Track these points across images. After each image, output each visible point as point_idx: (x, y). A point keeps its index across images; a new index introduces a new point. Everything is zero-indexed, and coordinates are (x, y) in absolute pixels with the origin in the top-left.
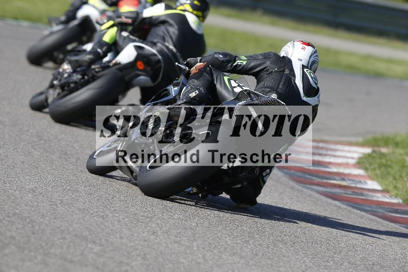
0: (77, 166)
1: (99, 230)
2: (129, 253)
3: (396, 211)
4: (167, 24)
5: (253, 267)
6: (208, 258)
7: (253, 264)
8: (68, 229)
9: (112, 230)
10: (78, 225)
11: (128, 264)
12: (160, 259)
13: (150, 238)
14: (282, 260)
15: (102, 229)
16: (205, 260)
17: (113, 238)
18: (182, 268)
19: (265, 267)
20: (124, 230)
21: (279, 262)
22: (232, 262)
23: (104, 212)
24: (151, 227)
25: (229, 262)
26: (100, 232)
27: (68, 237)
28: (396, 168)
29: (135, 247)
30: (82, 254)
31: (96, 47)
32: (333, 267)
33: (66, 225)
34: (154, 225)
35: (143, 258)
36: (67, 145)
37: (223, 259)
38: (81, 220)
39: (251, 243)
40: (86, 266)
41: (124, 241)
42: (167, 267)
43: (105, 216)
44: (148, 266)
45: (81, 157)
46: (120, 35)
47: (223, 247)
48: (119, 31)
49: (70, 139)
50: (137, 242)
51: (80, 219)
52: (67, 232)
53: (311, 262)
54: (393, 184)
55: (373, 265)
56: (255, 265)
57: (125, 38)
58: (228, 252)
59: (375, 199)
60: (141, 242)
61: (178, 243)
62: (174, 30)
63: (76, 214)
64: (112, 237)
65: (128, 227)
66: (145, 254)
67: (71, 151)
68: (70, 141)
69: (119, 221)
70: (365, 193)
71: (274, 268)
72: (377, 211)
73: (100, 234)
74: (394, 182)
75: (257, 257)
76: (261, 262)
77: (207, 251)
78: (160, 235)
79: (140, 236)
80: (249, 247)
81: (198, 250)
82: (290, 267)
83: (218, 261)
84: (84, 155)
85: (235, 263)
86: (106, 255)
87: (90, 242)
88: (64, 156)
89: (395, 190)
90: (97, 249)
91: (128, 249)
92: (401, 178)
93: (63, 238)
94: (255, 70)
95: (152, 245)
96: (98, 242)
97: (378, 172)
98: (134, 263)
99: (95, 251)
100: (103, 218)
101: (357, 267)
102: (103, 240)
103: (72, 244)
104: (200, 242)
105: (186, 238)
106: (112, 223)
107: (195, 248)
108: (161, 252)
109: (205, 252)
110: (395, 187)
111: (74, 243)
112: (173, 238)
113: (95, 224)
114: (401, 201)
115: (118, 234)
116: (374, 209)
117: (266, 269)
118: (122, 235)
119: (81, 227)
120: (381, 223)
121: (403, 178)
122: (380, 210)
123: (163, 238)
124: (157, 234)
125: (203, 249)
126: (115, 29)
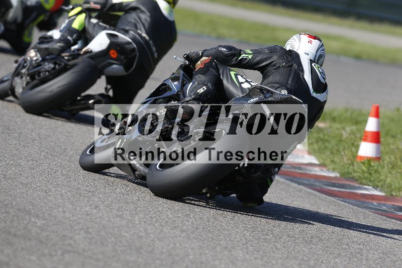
0: (20, 141)
1: (43, 204)
2: (72, 227)
3: (334, 185)
4: (138, 11)
5: (194, 241)
6: (149, 231)
7: (193, 237)
8: (12, 203)
9: (54, 204)
10: (22, 199)
11: (71, 238)
12: (103, 233)
13: (92, 211)
14: (223, 233)
15: (45, 203)
16: (147, 234)
17: (56, 213)
18: (124, 242)
19: (206, 241)
20: (67, 204)
21: (220, 236)
22: (174, 236)
23: (47, 186)
24: (94, 201)
25: (170, 235)
26: (44, 206)
27: (11, 211)
28: (333, 142)
29: (78, 221)
30: (25, 228)
31: (66, 35)
32: (273, 241)
33: (10, 199)
34: (96, 199)
35: (86, 232)
36: (10, 120)
37: (165, 232)
38: (25, 194)
39: (192, 217)
40: (30, 239)
41: (67, 215)
42: (109, 240)
43: (47, 191)
44: (91, 240)
45: (23, 132)
46: (89, 22)
47: (164, 221)
48: (88, 18)
49: (13, 114)
50: (79, 216)
51: (23, 193)
52: (10, 206)
53: (250, 235)
54: (330, 158)
55: (312, 238)
56: (196, 239)
57: (95, 25)
58: (169, 226)
59: (313, 173)
60: (84, 216)
61: (120, 216)
62: (145, 17)
63: (19, 189)
64: (55, 211)
65: (71, 201)
66: (88, 228)
67: (14, 126)
68: (13, 116)
69: (62, 195)
70: (303, 167)
71: (214, 241)
72: (315, 184)
73: (43, 208)
74: (332, 156)
75: (198, 231)
76: (201, 236)
77: (149, 224)
78: (102, 210)
79: (82, 210)
80: (190, 220)
81: (140, 224)
82: (230, 240)
83: (159, 235)
84: (26, 130)
85: (176, 236)
86: (49, 229)
87: (34, 216)
88: (6, 131)
89: (333, 164)
90: (40, 223)
91: (71, 223)
92: (338, 153)
93: (7, 212)
94: (262, 65)
95: (95, 219)
96: (41, 216)
97: (315, 146)
98: (77, 237)
99: (38, 225)
100: (46, 193)
101: (296, 240)
102: (46, 215)
103: (15, 218)
104: (141, 216)
105: (128, 212)
106: (54, 197)
107: (137, 222)
108: (104, 227)
109: (147, 226)
110: (333, 161)
111: (18, 217)
112: (115, 212)
113: (38, 198)
114: (338, 175)
115: (61, 208)
116: (312, 183)
117: (207, 243)
118: (65, 209)
119: (25, 202)
120: (319, 196)
121: (340, 152)
122: (317, 184)
123: (105, 212)
124: (100, 208)
125: (145, 222)
126: (83, 15)
